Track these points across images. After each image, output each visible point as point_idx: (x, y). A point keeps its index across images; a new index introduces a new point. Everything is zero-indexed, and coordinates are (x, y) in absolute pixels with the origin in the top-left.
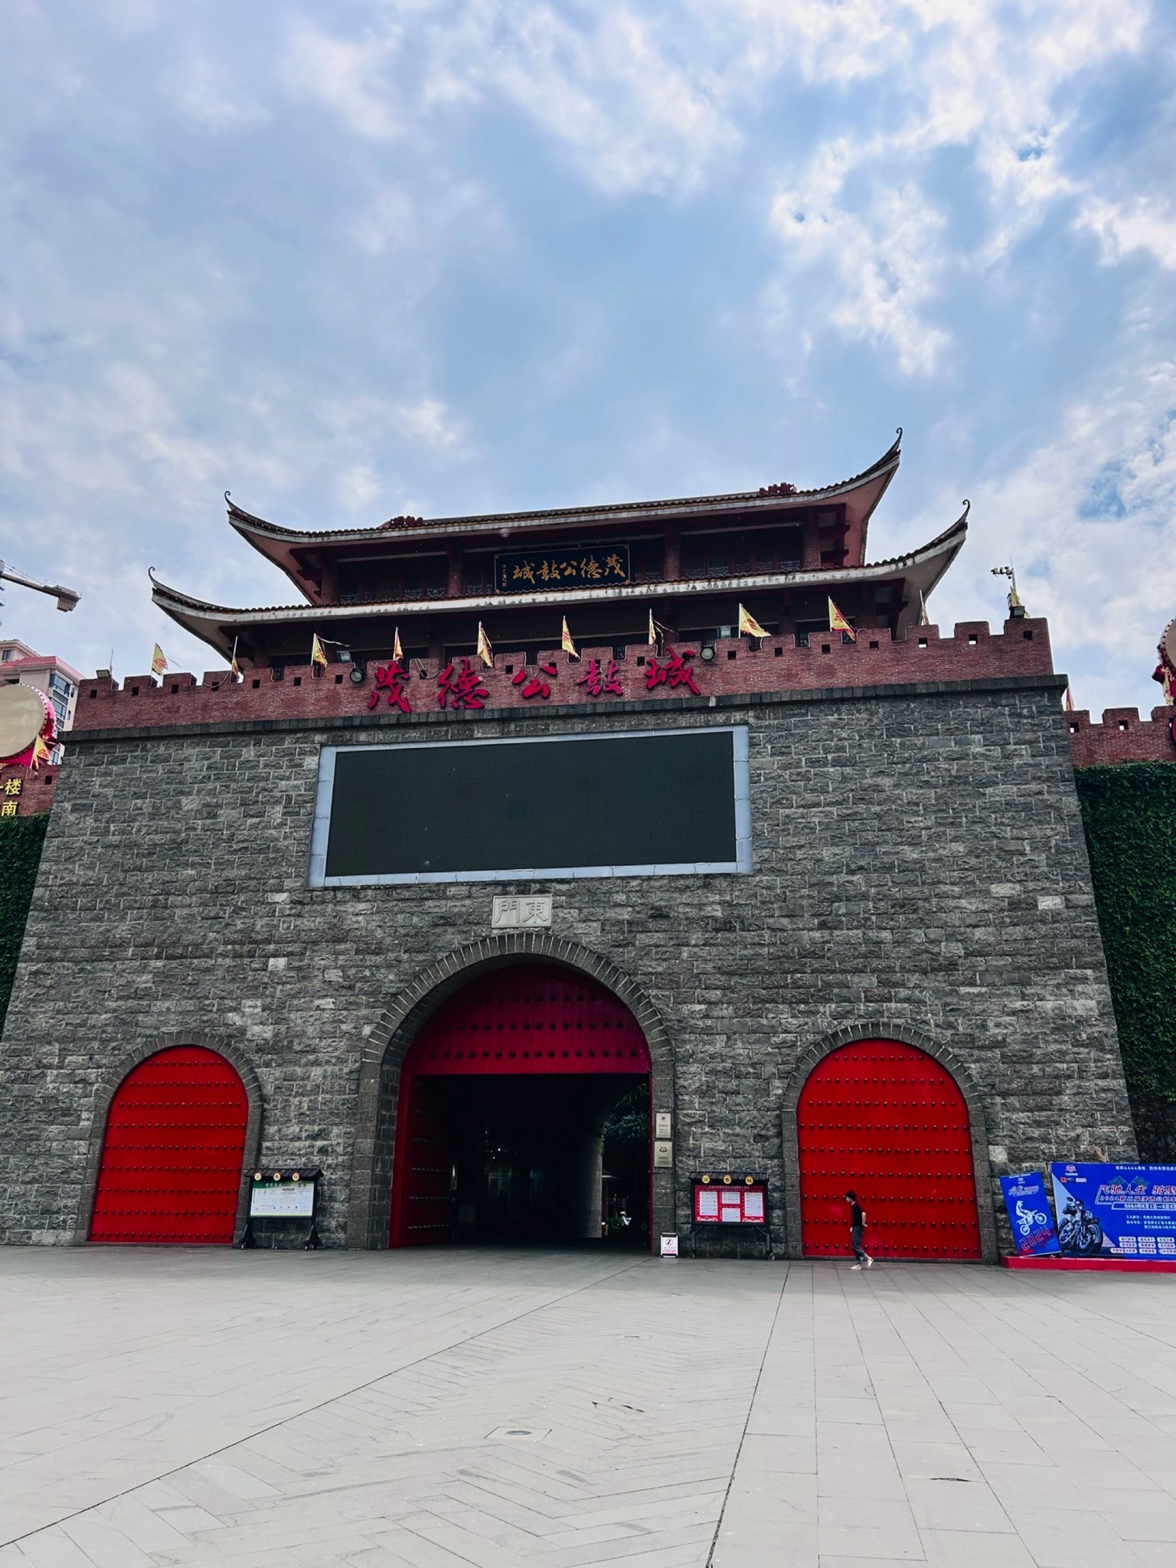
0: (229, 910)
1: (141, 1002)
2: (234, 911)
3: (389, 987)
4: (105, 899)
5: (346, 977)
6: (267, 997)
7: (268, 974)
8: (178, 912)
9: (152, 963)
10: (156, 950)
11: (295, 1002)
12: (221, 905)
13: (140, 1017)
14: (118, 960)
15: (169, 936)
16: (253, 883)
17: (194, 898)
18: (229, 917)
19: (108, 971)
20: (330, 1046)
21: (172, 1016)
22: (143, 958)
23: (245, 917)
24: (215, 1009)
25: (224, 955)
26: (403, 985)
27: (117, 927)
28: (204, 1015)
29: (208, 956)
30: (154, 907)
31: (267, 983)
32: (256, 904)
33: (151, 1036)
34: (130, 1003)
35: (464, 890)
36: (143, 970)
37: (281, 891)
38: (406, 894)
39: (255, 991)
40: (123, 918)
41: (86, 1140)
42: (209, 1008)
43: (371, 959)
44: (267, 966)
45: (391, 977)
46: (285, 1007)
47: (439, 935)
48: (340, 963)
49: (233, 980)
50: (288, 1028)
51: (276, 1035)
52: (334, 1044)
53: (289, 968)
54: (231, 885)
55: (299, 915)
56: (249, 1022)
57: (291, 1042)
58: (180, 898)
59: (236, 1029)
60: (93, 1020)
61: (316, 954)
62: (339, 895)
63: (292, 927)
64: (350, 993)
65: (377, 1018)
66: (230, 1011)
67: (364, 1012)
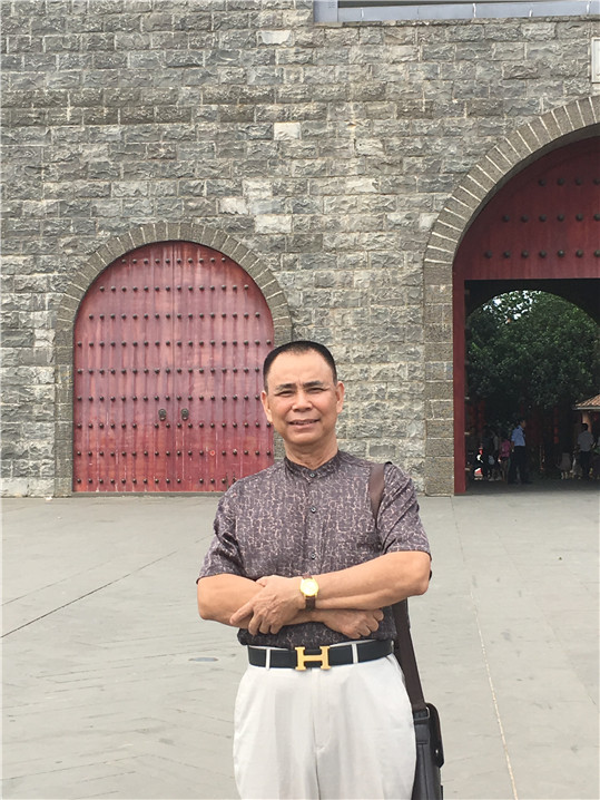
0: (206, 54)
1: (97, 183)
2: (213, 56)
3: (452, 164)
4: (18, 36)
5: (388, 149)
6: (277, 176)
7: (274, 145)
8: (130, 56)
9: (104, 129)
10: (106, 111)
11: (319, 183)
12: (193, 47)
13: (98, 204)
14: (52, 124)
15: (123, 91)
16: (237, 15)
17: (152, 37)
18: (207, 65)
19: (40, 139)
20: (375, 241)
21: (145, 202)
22: (89, 122)
23: (231, 64)
24: (205, 192)
25: (208, 118)
26: (470, 160)
27: (42, 77)
28: (190, 200)
29: (186, 118)
30: (92, 48)
31: (276, 157)
32: (244, 46)
33: (117, 229)
34: (80, 185)
35: (549, 28)
36: (93, 138)
37: (280, 27)
38: (464, 33)
39: (259, 167)
40: (49, 64)
41: (46, 365)
42: (197, 192)
43: (424, 126)
44: (272, 133)
45: (453, 150)
46: (305, 191)
47: (517, 92)
48: (377, 129)
49: (225, 153)
50: (312, 218)
51: (298, 228)
52: (380, 239)
53: (305, 136)
54: (204, 18)
55: (309, 63)
56: (257, 210)
57: (320, 237)
58: (131, 36)
59: (238, 220)
60: (30, 206)
61: (340, 117)
62: (366, 33)
63: (302, 80)
64: (396, 171)
65: (437, 205)
66: (227, 195)
67: (418, 197)
